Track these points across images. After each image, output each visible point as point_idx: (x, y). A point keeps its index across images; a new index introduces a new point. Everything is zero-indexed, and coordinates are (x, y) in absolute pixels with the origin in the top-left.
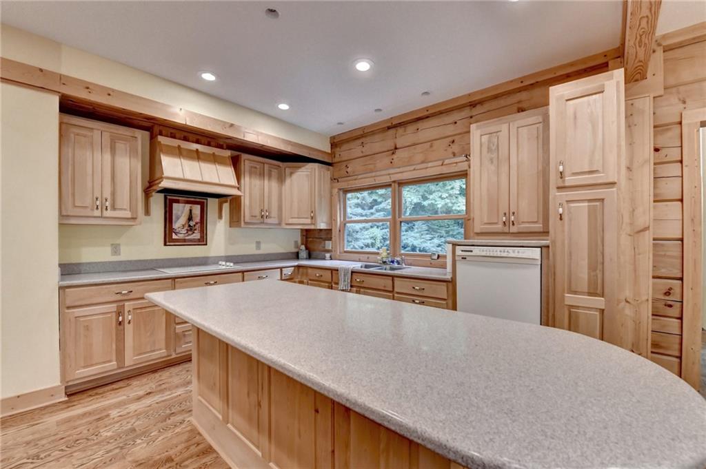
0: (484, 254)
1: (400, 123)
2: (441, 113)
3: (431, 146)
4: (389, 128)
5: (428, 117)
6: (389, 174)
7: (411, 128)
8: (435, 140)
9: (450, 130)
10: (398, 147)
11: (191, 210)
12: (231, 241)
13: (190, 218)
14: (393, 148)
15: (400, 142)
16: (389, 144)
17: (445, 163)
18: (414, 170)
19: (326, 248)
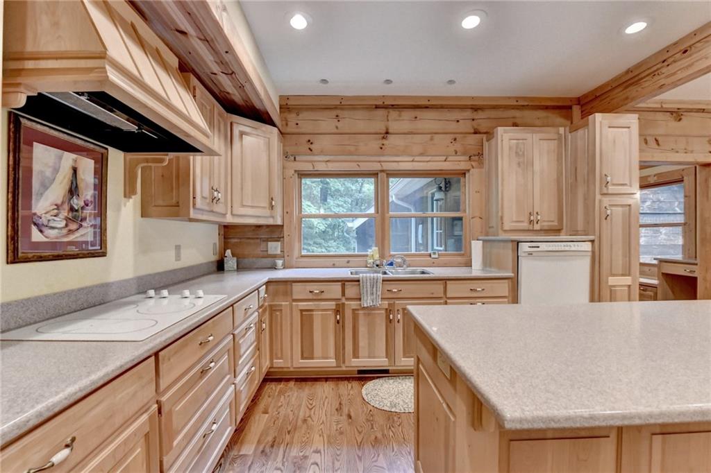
0: (550, 249)
1: (393, 105)
2: (442, 107)
3: (432, 139)
4: (377, 107)
5: (427, 107)
6: (380, 162)
7: (408, 114)
8: (436, 133)
9: (453, 127)
10: (390, 131)
11: (75, 170)
12: (143, 245)
13: (73, 191)
14: (384, 131)
15: (394, 127)
16: (379, 126)
17: (448, 159)
18: (413, 161)
19: (270, 252)
